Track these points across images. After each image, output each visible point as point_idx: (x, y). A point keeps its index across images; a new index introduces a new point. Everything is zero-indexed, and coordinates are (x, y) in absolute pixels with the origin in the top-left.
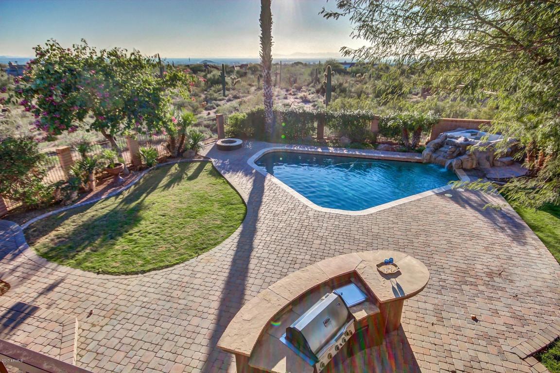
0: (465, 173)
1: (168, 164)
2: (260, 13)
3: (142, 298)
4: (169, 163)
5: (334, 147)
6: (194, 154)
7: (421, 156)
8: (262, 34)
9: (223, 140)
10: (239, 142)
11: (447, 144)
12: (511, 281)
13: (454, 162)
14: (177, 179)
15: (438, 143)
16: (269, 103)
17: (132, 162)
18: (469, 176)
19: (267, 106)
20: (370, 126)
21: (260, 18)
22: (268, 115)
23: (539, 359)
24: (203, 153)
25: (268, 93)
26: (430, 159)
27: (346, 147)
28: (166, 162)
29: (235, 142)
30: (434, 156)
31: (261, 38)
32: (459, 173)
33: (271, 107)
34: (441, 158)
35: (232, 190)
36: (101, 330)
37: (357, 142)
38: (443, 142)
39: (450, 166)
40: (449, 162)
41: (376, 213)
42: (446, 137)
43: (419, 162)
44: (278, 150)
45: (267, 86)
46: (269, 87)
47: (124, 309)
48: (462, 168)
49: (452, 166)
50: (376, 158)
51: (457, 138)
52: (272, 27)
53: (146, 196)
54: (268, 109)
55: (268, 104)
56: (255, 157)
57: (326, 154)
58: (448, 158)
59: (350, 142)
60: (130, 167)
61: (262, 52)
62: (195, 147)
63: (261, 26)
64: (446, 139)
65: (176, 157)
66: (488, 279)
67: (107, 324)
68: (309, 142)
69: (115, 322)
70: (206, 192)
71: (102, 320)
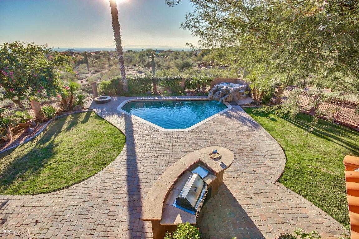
0: (229, 104)
1: (64, 116)
2: (112, 21)
3: (72, 204)
4: (64, 115)
5: (164, 96)
6: (81, 108)
7: (208, 97)
8: (115, 34)
9: (99, 97)
10: (109, 98)
11: (219, 90)
12: (260, 150)
13: (223, 99)
14: (73, 124)
15: (215, 90)
16: (124, 74)
17: (37, 117)
18: (231, 105)
19: (123, 76)
20: (181, 84)
21: (112, 24)
22: (124, 81)
23: (280, 182)
24: (87, 106)
25: (123, 69)
26: (212, 98)
27: (170, 95)
28: (62, 114)
29: (106, 98)
30: (214, 96)
31: (114, 36)
32: (227, 104)
33: (125, 76)
34: (217, 97)
35: (112, 126)
36: (48, 231)
37: (175, 93)
39: (222, 101)
40: (221, 99)
41: (196, 128)
42: (218, 87)
43: (208, 100)
44: (134, 101)
46: (123, 65)
47: (61, 213)
48: (227, 101)
49: (223, 101)
50: (187, 100)
51: (223, 87)
52: (120, 30)
53: (55, 138)
54: (124, 77)
56: (121, 105)
57: (160, 100)
58: (220, 97)
59: (172, 93)
60: (36, 120)
61: (116, 44)
62: (80, 103)
63: (114, 29)
64: (218, 88)
65: (69, 111)
66: (252, 151)
67: (51, 226)
68: (150, 95)
69: (57, 224)
70: (96, 130)
71: (47, 224)
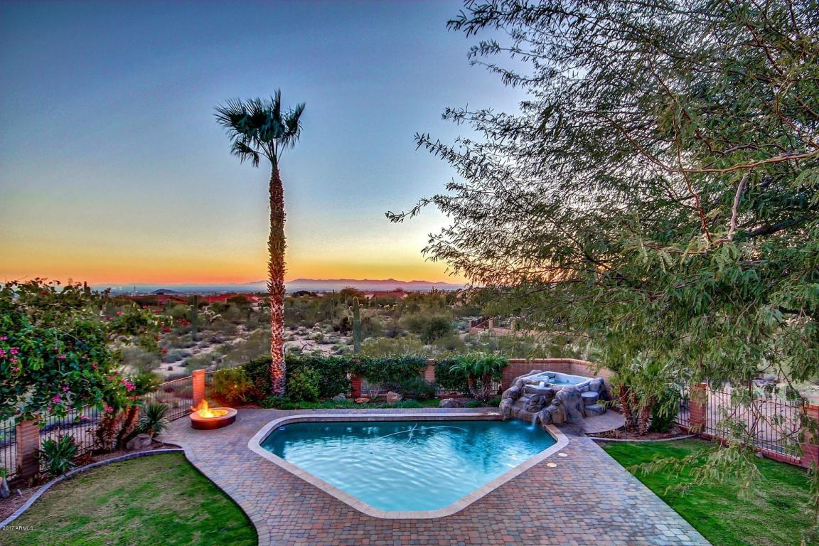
0: (558, 431)
1: (95, 467)
2: (269, 235)
4: (97, 464)
6: (150, 441)
7: (498, 411)
8: (271, 260)
10: (231, 413)
11: (527, 392)
13: (541, 415)
15: (515, 392)
16: (280, 349)
17: (19, 470)
18: (564, 433)
19: (277, 354)
20: (425, 374)
21: (268, 241)
22: (278, 367)
25: (279, 337)
26: (510, 414)
27: (396, 406)
28: (92, 461)
29: (224, 413)
30: (515, 409)
31: (270, 264)
32: (553, 430)
33: (282, 356)
34: (523, 411)
35: (225, 500)
37: (410, 398)
38: (520, 390)
39: (538, 422)
42: (523, 383)
43: (497, 420)
45: (277, 326)
46: (280, 327)
48: (553, 423)
49: (540, 421)
50: (441, 419)
51: (537, 383)
52: (285, 252)
54: (279, 358)
55: (278, 352)
56: (261, 434)
57: (369, 419)
58: (533, 410)
59: (400, 399)
60: (12, 481)
61: (271, 282)
62: (152, 428)
64: (523, 385)
65: (113, 451)
68: (343, 405)
70: (175, 513)
